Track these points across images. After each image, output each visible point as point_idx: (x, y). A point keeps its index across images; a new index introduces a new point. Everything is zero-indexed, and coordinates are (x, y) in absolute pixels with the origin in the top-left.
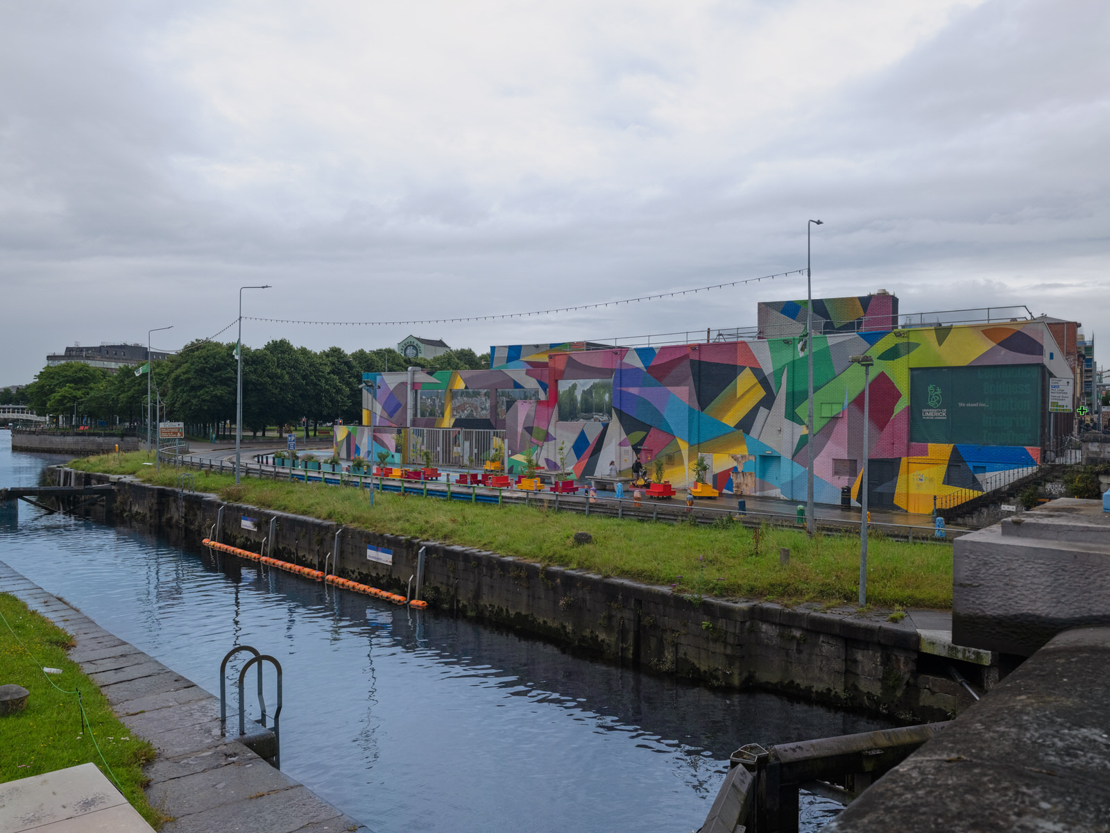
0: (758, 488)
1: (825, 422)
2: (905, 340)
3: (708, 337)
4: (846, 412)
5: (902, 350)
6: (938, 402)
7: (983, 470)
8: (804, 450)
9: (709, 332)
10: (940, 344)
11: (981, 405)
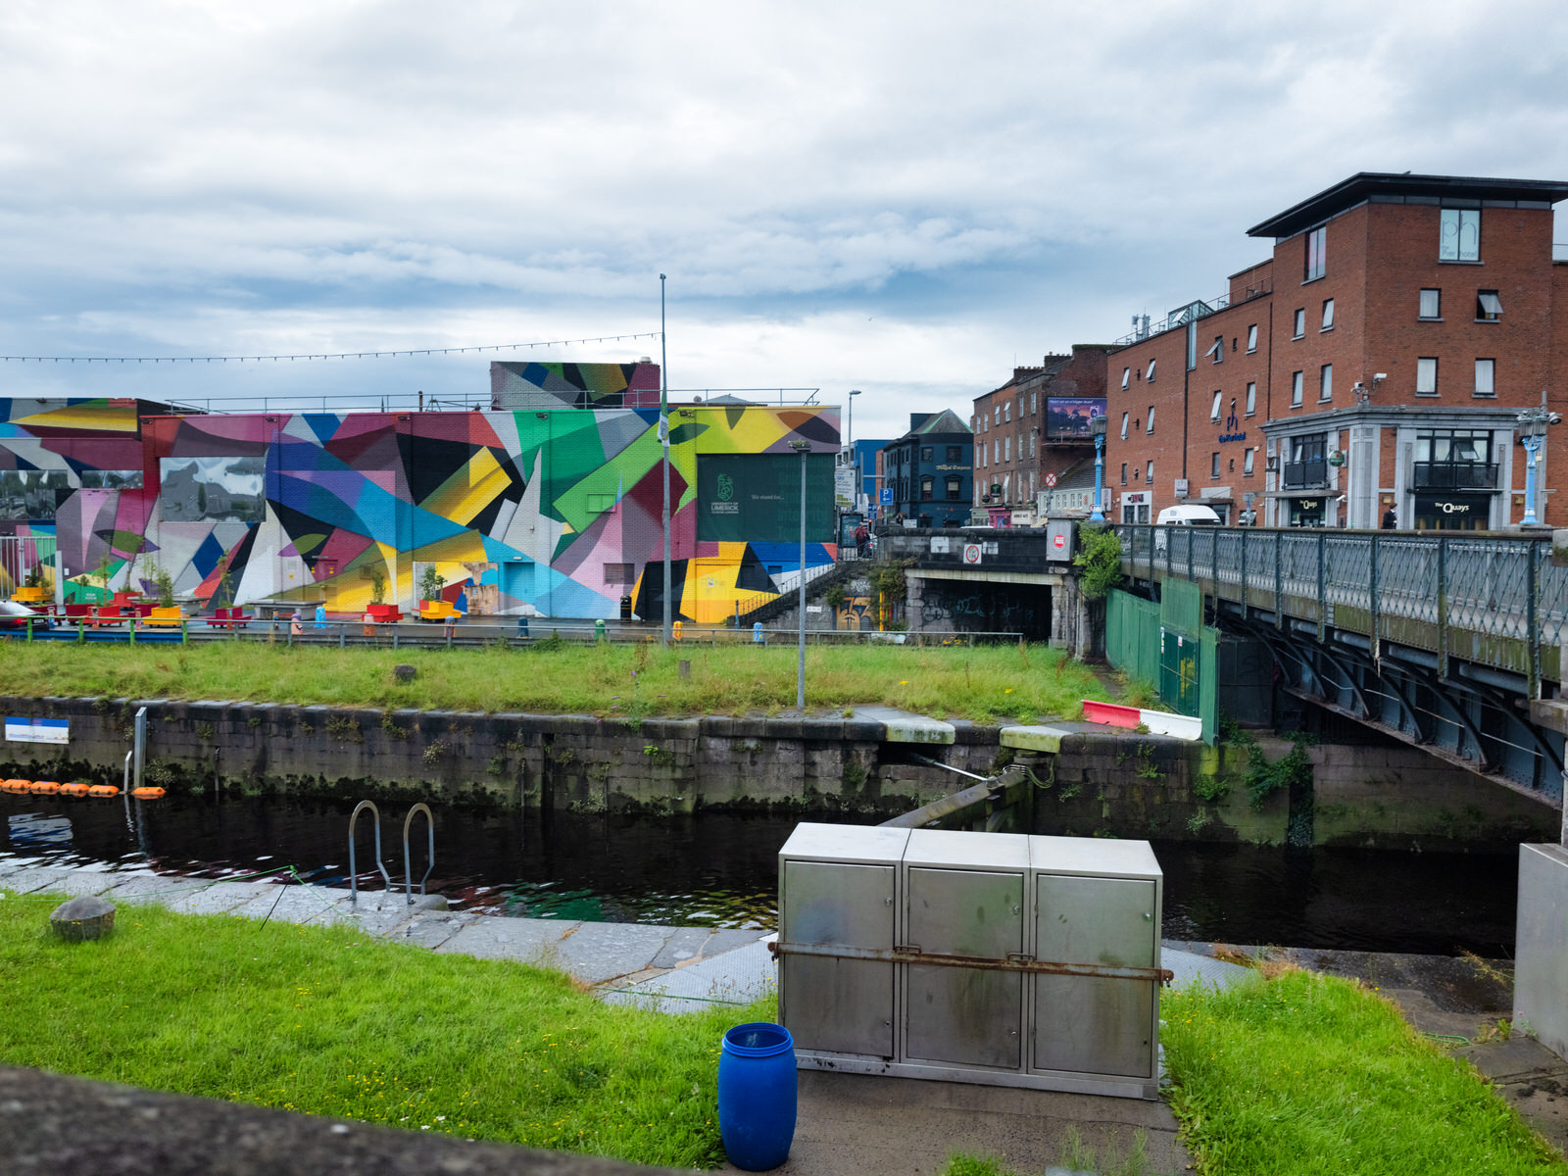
0: (502, 606)
1: (592, 518)
2: (691, 421)
3: (421, 403)
4: (620, 507)
5: (688, 433)
6: (729, 494)
7: (779, 569)
8: (567, 552)
9: (421, 397)
10: (732, 428)
11: (776, 497)
